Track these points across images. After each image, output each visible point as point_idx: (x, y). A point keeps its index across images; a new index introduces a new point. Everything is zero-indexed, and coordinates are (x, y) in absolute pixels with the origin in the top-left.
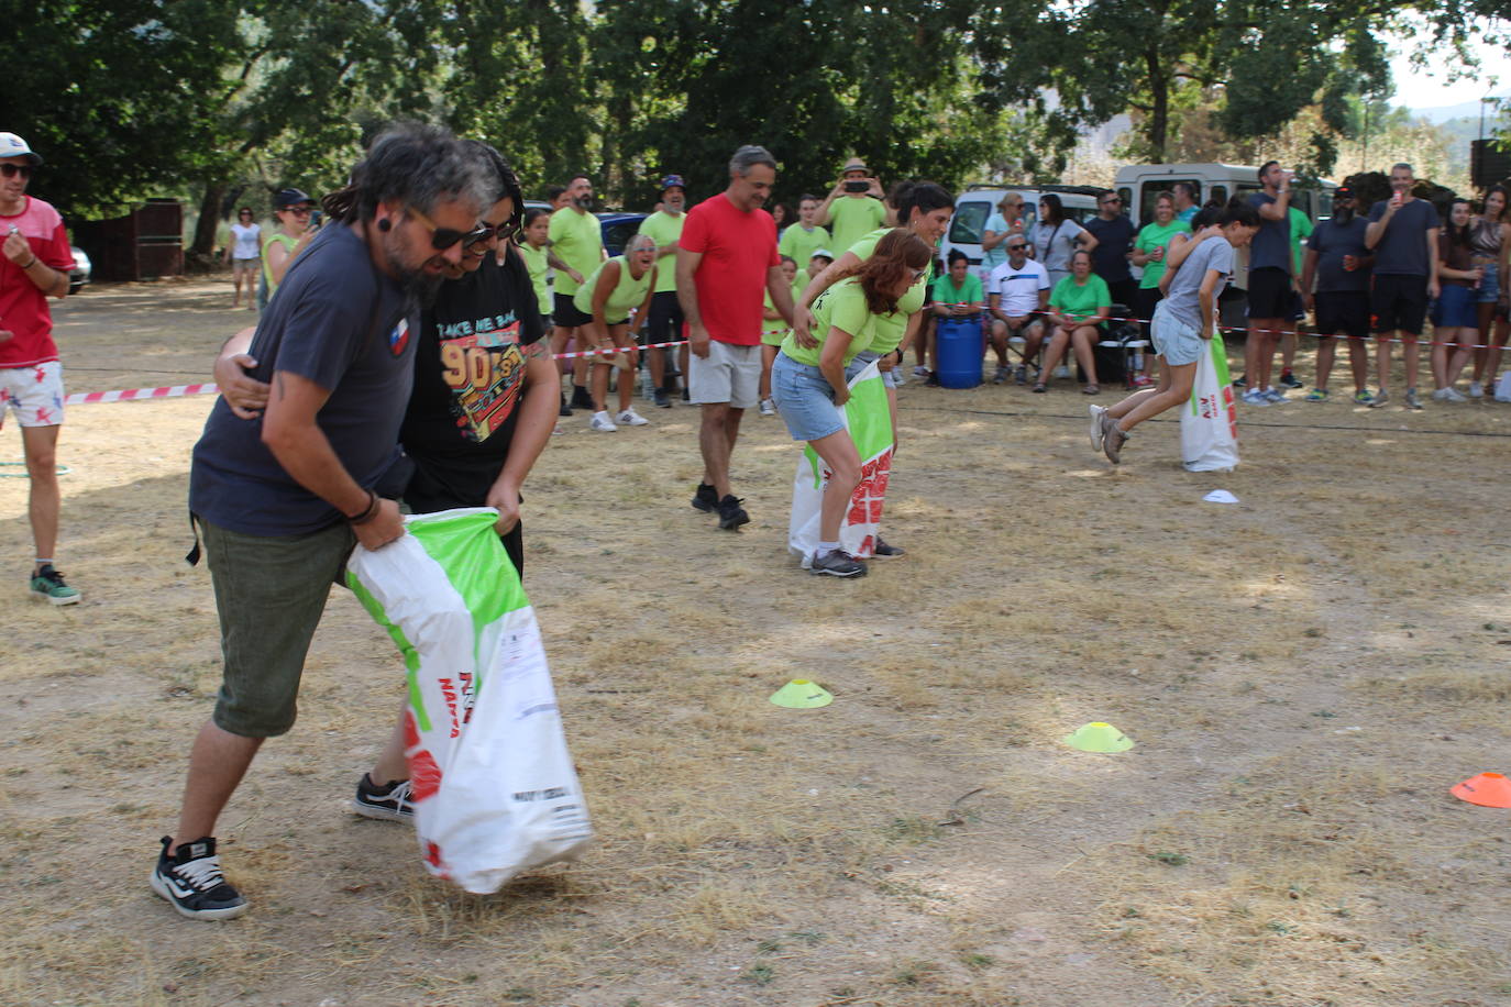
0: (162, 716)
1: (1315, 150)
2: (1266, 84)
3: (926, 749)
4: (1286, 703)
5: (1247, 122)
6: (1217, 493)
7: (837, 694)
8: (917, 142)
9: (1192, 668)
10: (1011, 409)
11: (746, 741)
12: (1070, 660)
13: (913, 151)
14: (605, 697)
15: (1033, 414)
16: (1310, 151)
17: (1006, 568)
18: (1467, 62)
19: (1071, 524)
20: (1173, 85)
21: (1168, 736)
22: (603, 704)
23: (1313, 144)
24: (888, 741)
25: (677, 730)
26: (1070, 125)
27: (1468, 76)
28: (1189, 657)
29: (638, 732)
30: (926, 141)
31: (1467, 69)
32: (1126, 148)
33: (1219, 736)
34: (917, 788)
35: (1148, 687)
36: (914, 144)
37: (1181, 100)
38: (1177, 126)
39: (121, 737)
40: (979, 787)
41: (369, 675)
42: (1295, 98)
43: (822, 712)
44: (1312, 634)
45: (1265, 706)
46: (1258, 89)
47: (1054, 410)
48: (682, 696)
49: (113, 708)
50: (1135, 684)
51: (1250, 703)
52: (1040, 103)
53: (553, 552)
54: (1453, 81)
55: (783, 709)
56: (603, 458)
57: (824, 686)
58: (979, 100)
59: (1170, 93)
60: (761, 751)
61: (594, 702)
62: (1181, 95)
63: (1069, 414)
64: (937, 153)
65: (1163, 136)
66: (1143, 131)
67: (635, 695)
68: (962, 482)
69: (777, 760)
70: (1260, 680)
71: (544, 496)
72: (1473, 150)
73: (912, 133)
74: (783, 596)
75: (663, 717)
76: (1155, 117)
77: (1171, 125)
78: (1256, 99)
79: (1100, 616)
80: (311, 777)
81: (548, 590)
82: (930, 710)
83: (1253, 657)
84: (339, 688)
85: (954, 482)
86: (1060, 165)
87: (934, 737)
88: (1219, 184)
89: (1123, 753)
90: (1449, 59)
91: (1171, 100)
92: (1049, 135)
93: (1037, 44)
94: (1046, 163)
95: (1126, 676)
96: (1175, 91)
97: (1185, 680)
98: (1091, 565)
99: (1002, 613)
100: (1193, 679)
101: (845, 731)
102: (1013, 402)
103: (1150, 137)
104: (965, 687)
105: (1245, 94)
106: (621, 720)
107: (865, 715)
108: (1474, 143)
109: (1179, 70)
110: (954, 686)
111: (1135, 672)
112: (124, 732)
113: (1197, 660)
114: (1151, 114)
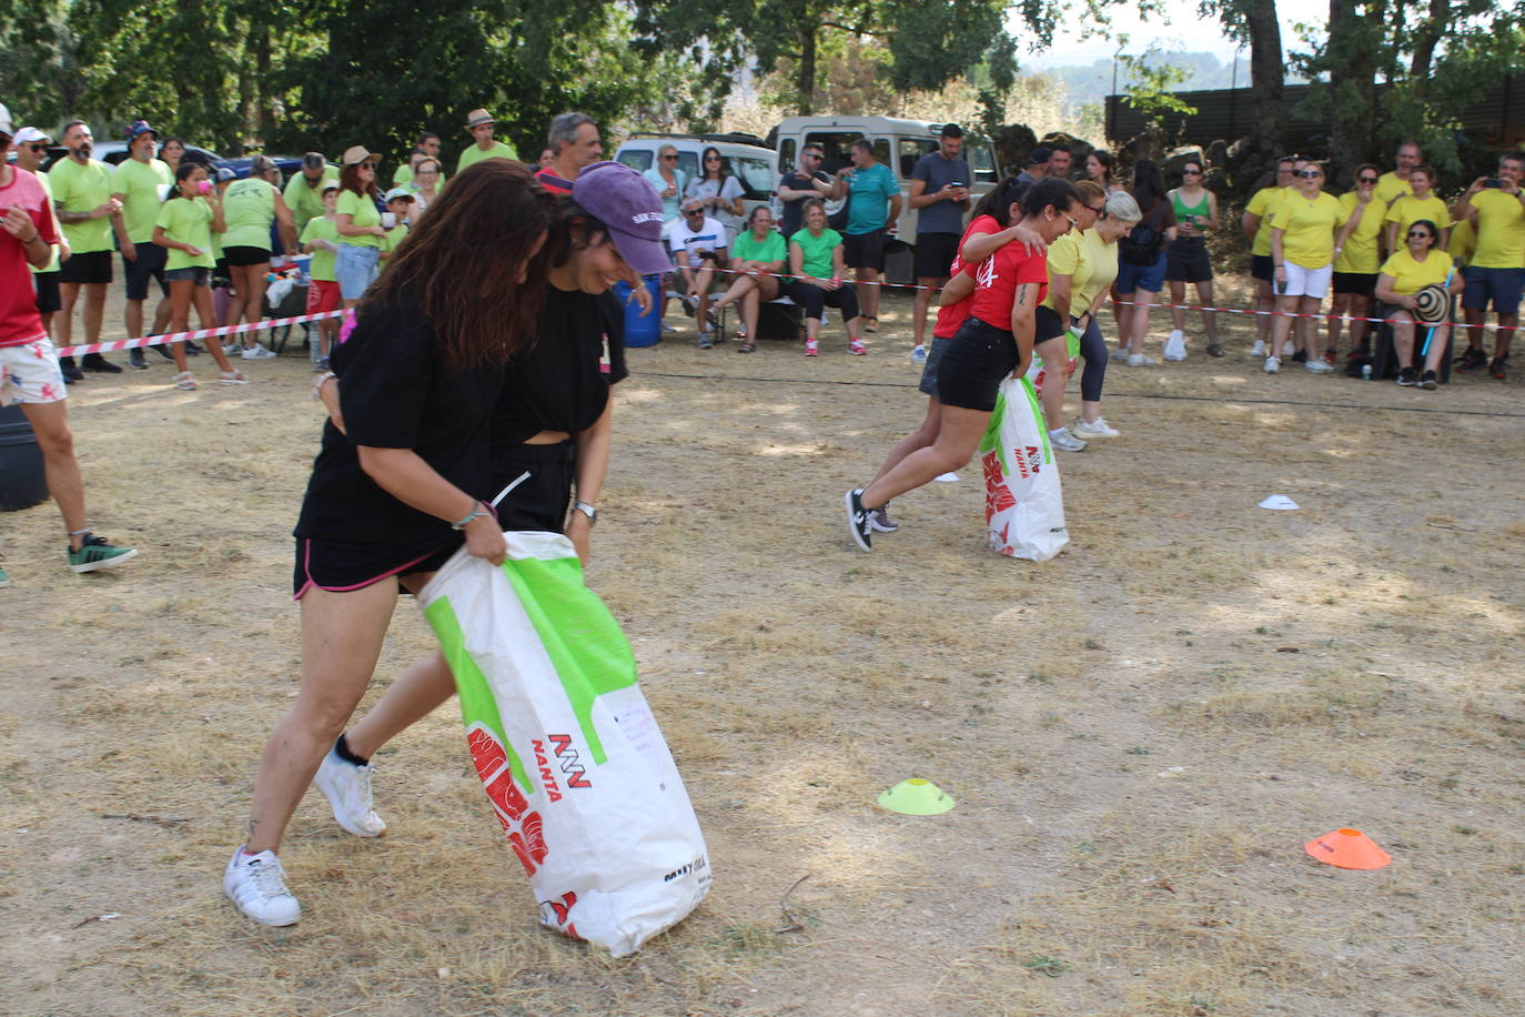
1: (983, 107)
2: (936, 42)
3: (729, 820)
4: (1095, 738)
5: (915, 77)
8: (569, 86)
9: (981, 695)
10: (699, 371)
12: (851, 689)
13: (565, 95)
15: (721, 378)
16: (977, 108)
17: (749, 570)
18: (1099, 20)
19: (800, 511)
20: (821, 34)
21: (988, 788)
23: (980, 101)
25: (438, 806)
26: (725, 73)
27: (1101, 33)
28: (973, 680)
30: (576, 87)
31: (1100, 27)
32: (776, 96)
33: (1041, 785)
34: (735, 877)
35: (945, 722)
36: (566, 88)
37: (828, 49)
38: (825, 75)
40: (806, 873)
41: (56, 740)
42: (965, 56)
44: (1091, 646)
45: (1075, 742)
46: (927, 46)
47: (741, 372)
48: (435, 757)
50: (928, 719)
51: (1057, 739)
52: (697, 51)
53: (249, 559)
54: (1087, 37)
56: (283, 437)
58: (635, 46)
59: (817, 42)
62: (827, 44)
63: (757, 376)
64: (590, 97)
65: (811, 85)
66: (791, 79)
68: (671, 460)
70: (1061, 708)
71: (225, 487)
72: (1106, 105)
73: (565, 77)
75: (422, 788)
76: (804, 66)
77: (818, 73)
78: (925, 56)
79: (867, 628)
81: (253, 612)
82: (719, 764)
83: (1042, 678)
84: (25, 763)
85: (663, 460)
86: (716, 112)
87: (735, 802)
88: (881, 137)
89: (946, 814)
90: (1083, 17)
91: (819, 49)
92: (707, 83)
94: (701, 113)
95: (918, 708)
96: (822, 40)
97: (982, 711)
99: (761, 628)
100: (991, 710)
102: (697, 363)
103: (798, 85)
104: (752, 731)
105: (915, 51)
108: (1107, 98)
109: (826, 20)
110: (738, 731)
111: (926, 704)
113: (986, 684)
114: (799, 62)
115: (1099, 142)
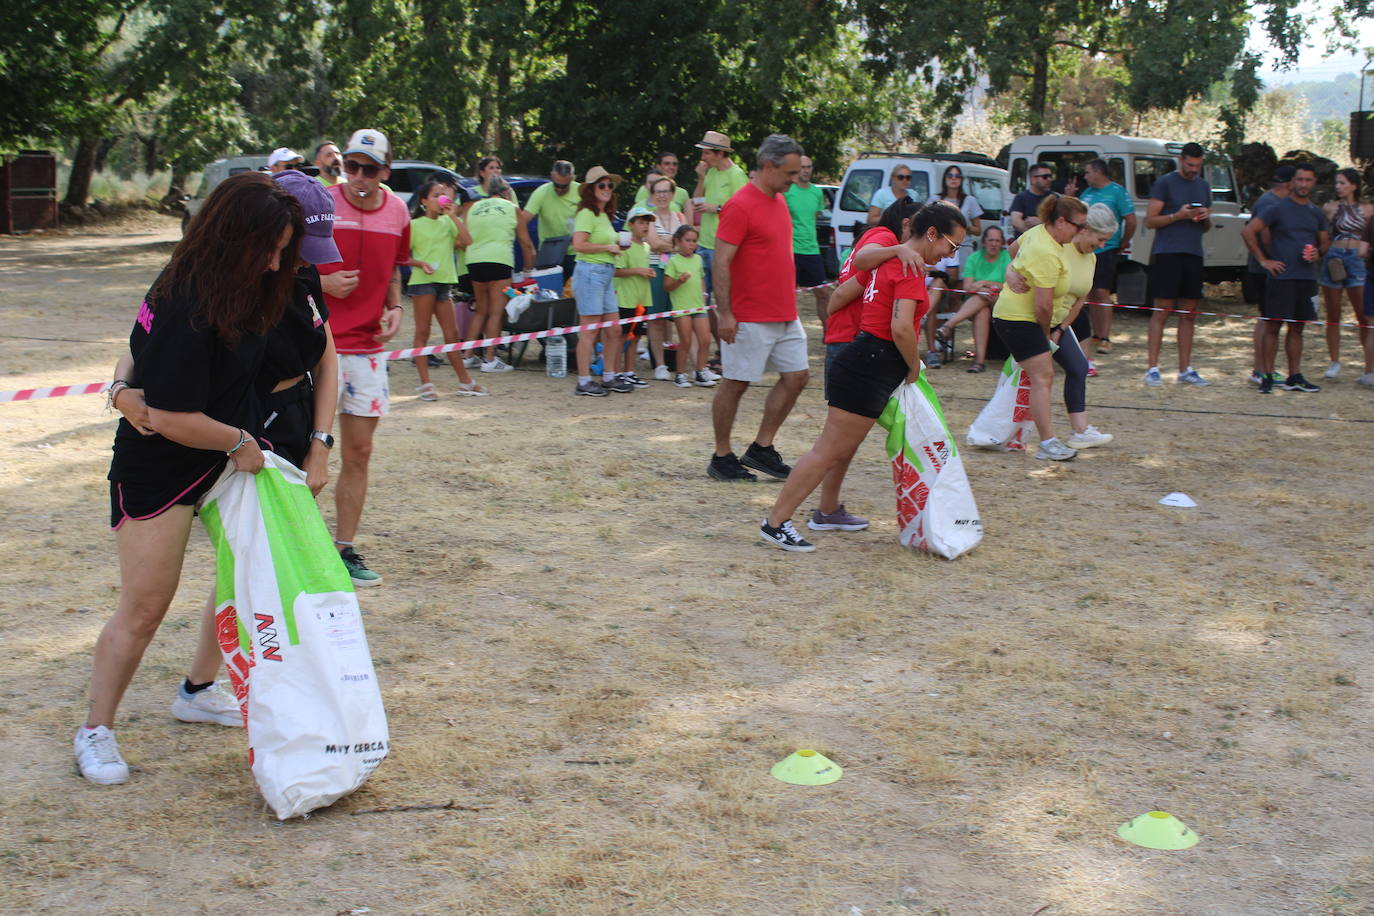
0: (77, 799)
1: (1223, 125)
2: (1176, 60)
3: (966, 845)
4: (1347, 778)
5: (1152, 95)
6: (1173, 496)
7: (846, 765)
8: (800, 106)
9: (1225, 728)
11: (761, 834)
12: (1088, 716)
13: (796, 117)
14: (587, 770)
15: (951, 399)
16: (1217, 126)
17: (981, 592)
18: (1346, 34)
19: (1033, 533)
20: (1053, 52)
21: (1234, 825)
22: (587, 779)
23: (1220, 119)
24: (920, 834)
25: (675, 817)
26: (956, 92)
27: (1347, 47)
28: (1216, 712)
29: (632, 821)
30: (808, 107)
31: (1346, 41)
32: (1007, 115)
33: (1290, 825)
34: (971, 904)
35: (1187, 755)
36: (797, 108)
37: (1060, 67)
38: (1057, 93)
39: (34, 833)
40: (1044, 903)
42: (1207, 74)
43: (835, 792)
44: (1340, 681)
45: (1325, 782)
46: (1167, 64)
47: (968, 392)
48: (672, 769)
49: (22, 786)
50: (1169, 750)
51: (1306, 777)
52: (928, 71)
53: (489, 567)
54: (1332, 52)
55: (791, 786)
56: (521, 449)
57: (830, 756)
58: (867, 66)
59: (1050, 60)
60: (780, 850)
61: (576, 779)
62: (1060, 62)
64: (819, 119)
65: (1043, 103)
66: (1023, 98)
67: (621, 768)
69: (801, 863)
70: (1310, 745)
71: (466, 496)
72: (1352, 121)
73: (795, 98)
74: (751, 628)
75: (658, 799)
76: (1035, 84)
77: (1050, 92)
78: (1165, 74)
79: (1104, 655)
80: (263, 891)
81: (493, 619)
82: (954, 787)
83: (1289, 713)
86: (946, 132)
87: (971, 828)
88: (1116, 156)
89: (1190, 850)
90: (1327, 31)
91: (1052, 67)
92: (937, 103)
93: (936, 13)
94: (931, 133)
95: (1159, 739)
96: (1055, 59)
97: (1225, 745)
98: (1071, 587)
99: (996, 652)
100: (1235, 744)
101: (869, 819)
103: (1029, 103)
104: (987, 755)
105: (1154, 69)
106: (610, 804)
107: (884, 795)
108: (1353, 114)
109: (1058, 39)
110: (973, 754)
111: (1167, 735)
112: (36, 823)
113: (1230, 717)
114: (1031, 81)
115: (1343, 160)
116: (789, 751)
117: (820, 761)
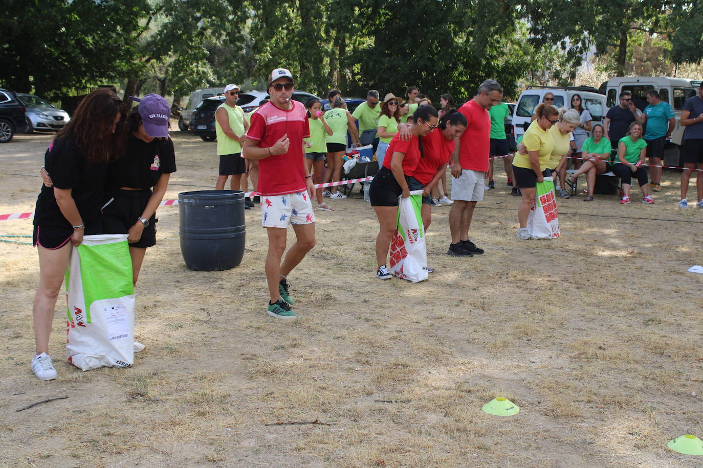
0: (128, 414)
2: (697, 37)
3: (586, 450)
5: (684, 56)
6: (695, 267)
7: (521, 406)
8: (496, 62)
10: (563, 210)
11: (477, 441)
12: (650, 383)
13: (494, 67)
14: (386, 405)
15: (575, 214)
17: (593, 316)
19: (620, 286)
20: (630, 33)
22: (386, 410)
24: (561, 443)
25: (432, 431)
26: (578, 55)
29: (410, 432)
30: (500, 62)
32: (605, 67)
36: (494, 63)
37: (634, 41)
38: (632, 55)
39: (106, 430)
41: (244, 385)
43: (516, 420)
46: (692, 39)
47: (585, 211)
48: (430, 406)
49: (100, 406)
50: (695, 402)
52: (563, 44)
53: (335, 299)
55: (493, 416)
57: (513, 401)
58: (531, 41)
59: (628, 37)
60: (487, 450)
61: (380, 410)
62: (634, 38)
63: (594, 214)
64: (507, 68)
65: (624, 61)
66: (613, 57)
67: (404, 405)
68: (549, 257)
69: (498, 457)
71: (323, 262)
73: (493, 58)
74: (471, 333)
75: (423, 421)
76: (620, 50)
77: (628, 54)
78: (691, 44)
79: (658, 350)
80: (221, 464)
81: (337, 326)
82: (579, 419)
84: (229, 396)
85: (545, 256)
86: (573, 75)
87: (588, 441)
88: (663, 88)
91: (629, 41)
92: (568, 60)
93: (568, 13)
94: (565, 75)
95: (689, 396)
96: (631, 37)
98: (640, 315)
99: (600, 348)
101: (534, 434)
102: (562, 206)
103: (617, 60)
104: (597, 403)
105: (685, 42)
106: (398, 423)
107: (542, 422)
109: (632, 27)
110: (589, 402)
111: (693, 394)
112: (107, 426)
114: (618, 48)
116: (492, 398)
117: (508, 404)
